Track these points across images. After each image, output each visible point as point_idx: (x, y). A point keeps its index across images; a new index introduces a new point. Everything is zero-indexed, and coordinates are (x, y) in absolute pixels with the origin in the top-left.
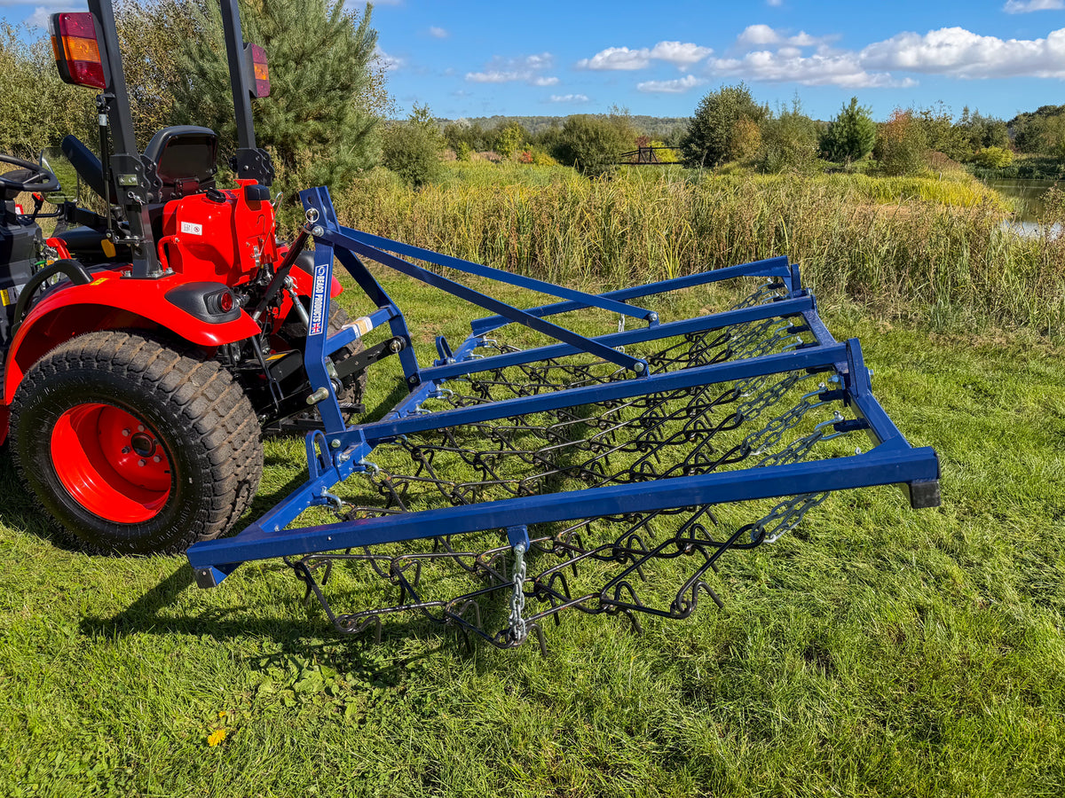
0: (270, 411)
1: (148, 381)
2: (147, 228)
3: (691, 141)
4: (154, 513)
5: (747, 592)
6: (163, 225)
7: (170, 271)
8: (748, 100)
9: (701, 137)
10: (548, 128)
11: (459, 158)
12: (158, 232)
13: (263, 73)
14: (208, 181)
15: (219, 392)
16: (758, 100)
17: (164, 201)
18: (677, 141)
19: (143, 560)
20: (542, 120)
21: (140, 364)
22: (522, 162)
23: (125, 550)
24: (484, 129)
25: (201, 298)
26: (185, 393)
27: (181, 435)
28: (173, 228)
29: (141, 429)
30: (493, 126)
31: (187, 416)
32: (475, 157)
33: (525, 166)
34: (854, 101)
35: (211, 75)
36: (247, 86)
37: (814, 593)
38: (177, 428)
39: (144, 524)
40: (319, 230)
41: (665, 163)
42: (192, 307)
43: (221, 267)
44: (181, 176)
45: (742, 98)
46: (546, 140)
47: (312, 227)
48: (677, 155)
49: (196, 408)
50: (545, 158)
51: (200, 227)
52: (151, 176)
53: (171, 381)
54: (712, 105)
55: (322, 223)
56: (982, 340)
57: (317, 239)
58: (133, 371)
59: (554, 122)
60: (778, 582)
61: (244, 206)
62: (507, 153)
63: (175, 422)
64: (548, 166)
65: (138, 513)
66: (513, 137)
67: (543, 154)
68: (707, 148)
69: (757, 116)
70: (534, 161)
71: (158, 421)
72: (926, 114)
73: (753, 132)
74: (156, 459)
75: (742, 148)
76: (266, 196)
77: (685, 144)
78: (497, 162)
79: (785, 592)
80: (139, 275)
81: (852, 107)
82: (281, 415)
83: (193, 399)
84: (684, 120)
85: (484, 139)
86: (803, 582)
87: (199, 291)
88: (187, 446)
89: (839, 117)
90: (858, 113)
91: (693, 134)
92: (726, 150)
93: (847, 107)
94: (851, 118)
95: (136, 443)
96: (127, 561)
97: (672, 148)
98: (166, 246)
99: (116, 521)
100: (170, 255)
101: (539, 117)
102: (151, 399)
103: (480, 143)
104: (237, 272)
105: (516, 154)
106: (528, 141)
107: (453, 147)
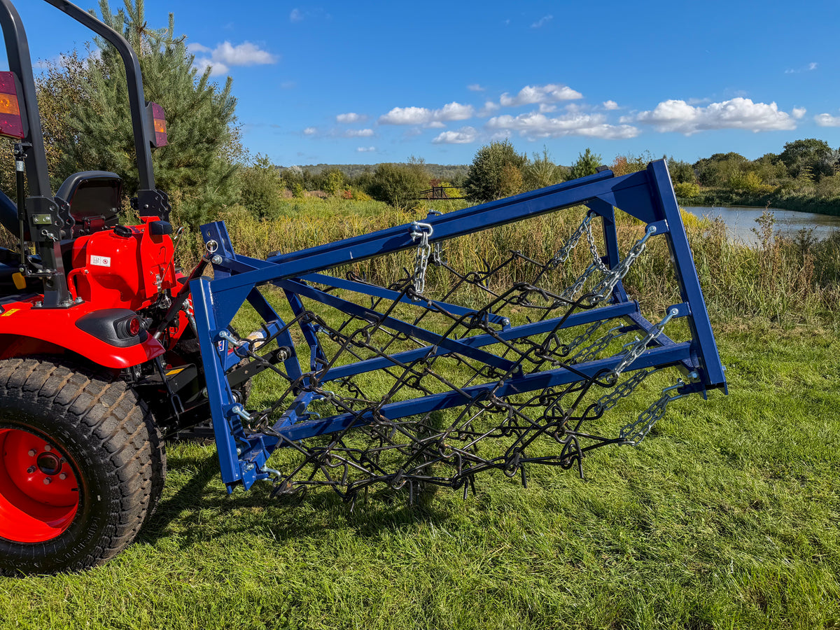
0: (171, 423)
1: (58, 404)
2: (59, 261)
3: (471, 183)
4: (59, 532)
5: (620, 566)
6: (73, 258)
7: (80, 300)
8: (512, 152)
9: (478, 180)
10: (361, 173)
11: (294, 196)
12: (68, 266)
13: (160, 127)
14: (111, 219)
15: (127, 411)
16: (519, 151)
17: (75, 237)
18: (460, 182)
19: (47, 578)
20: (356, 167)
21: (51, 388)
22: (344, 198)
23: (30, 570)
24: (312, 174)
25: (111, 324)
26: (96, 414)
27: (91, 455)
28: (83, 261)
29: (48, 448)
30: (319, 172)
31: (97, 436)
32: (307, 194)
33: (347, 201)
34: (588, 151)
35: (96, 133)
36: (147, 138)
37: (676, 562)
38: (87, 448)
39: (48, 543)
40: (218, 259)
41: (453, 198)
42: (102, 333)
43: (126, 294)
44: (88, 214)
45: (508, 151)
46: (360, 182)
47: (211, 257)
48: (461, 192)
49: (106, 429)
50: (361, 194)
51: (109, 259)
52: (64, 215)
53: (81, 405)
54: (485, 155)
55: (220, 252)
56: (730, 328)
57: (216, 266)
58: (43, 396)
59: (367, 168)
60: (643, 555)
61: (147, 240)
62: (332, 191)
63: (85, 443)
64: (365, 202)
65: (43, 532)
66: (336, 180)
67: (360, 192)
68: (483, 187)
69: (519, 163)
70: (354, 198)
71: (68, 442)
72: (638, 160)
73: (518, 175)
74: (62, 477)
75: (509, 187)
76: (168, 230)
77: (467, 184)
78: (325, 198)
79: (652, 564)
80: (50, 305)
81: (587, 156)
82: (181, 427)
83: (104, 419)
84: (463, 167)
85: (313, 181)
86: (663, 552)
87: (108, 317)
88: (97, 466)
89: (578, 163)
90: (591, 159)
91: (472, 178)
92: (498, 188)
93: (583, 156)
94: (586, 163)
95: (42, 462)
96: (32, 582)
97: (457, 187)
98: (75, 279)
99: (22, 540)
100: (80, 286)
101: (355, 165)
102: (62, 423)
103: (309, 184)
104: (141, 297)
105: (339, 192)
106: (348, 182)
107: (289, 187)
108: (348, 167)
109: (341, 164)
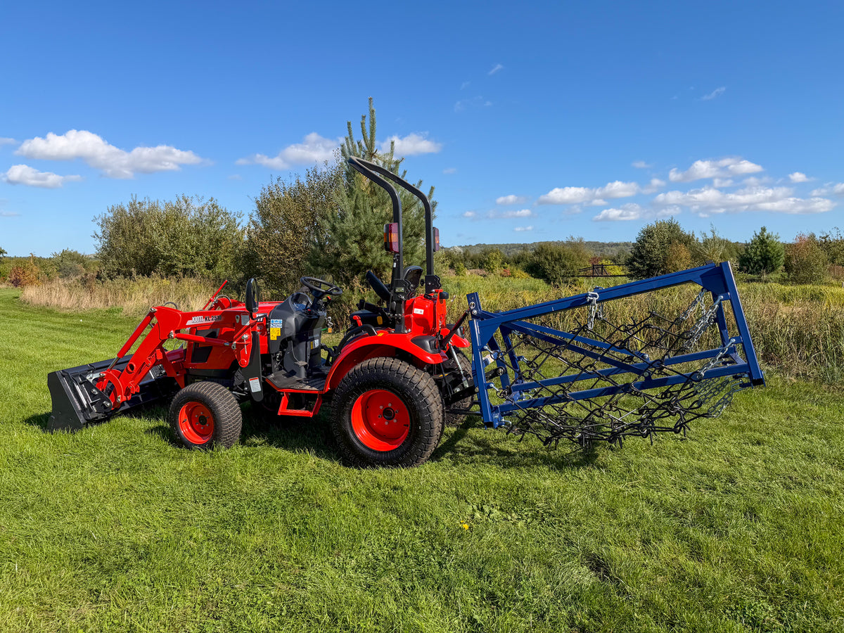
3: (634, 260)
8: (678, 230)
9: (642, 257)
10: (519, 252)
11: (457, 274)
18: (622, 260)
20: (514, 246)
22: (503, 276)
24: (472, 253)
30: (478, 252)
32: (468, 273)
33: (506, 279)
34: (764, 230)
41: (615, 276)
45: (673, 228)
46: (517, 262)
48: (623, 270)
50: (519, 272)
54: (649, 234)
59: (524, 247)
62: (492, 270)
64: (522, 279)
66: (496, 259)
67: (519, 270)
68: (647, 265)
69: (687, 241)
70: (512, 275)
72: (825, 238)
73: (684, 253)
75: (676, 265)
77: (629, 263)
78: (485, 276)
81: (762, 234)
84: (626, 244)
85: (472, 260)
89: (752, 241)
90: (767, 238)
91: (636, 255)
92: (663, 266)
93: (758, 234)
94: (762, 241)
97: (619, 265)
101: (512, 244)
103: (469, 263)
105: (498, 271)
106: (506, 261)
107: (452, 266)
108: (506, 246)
109: (499, 243)
